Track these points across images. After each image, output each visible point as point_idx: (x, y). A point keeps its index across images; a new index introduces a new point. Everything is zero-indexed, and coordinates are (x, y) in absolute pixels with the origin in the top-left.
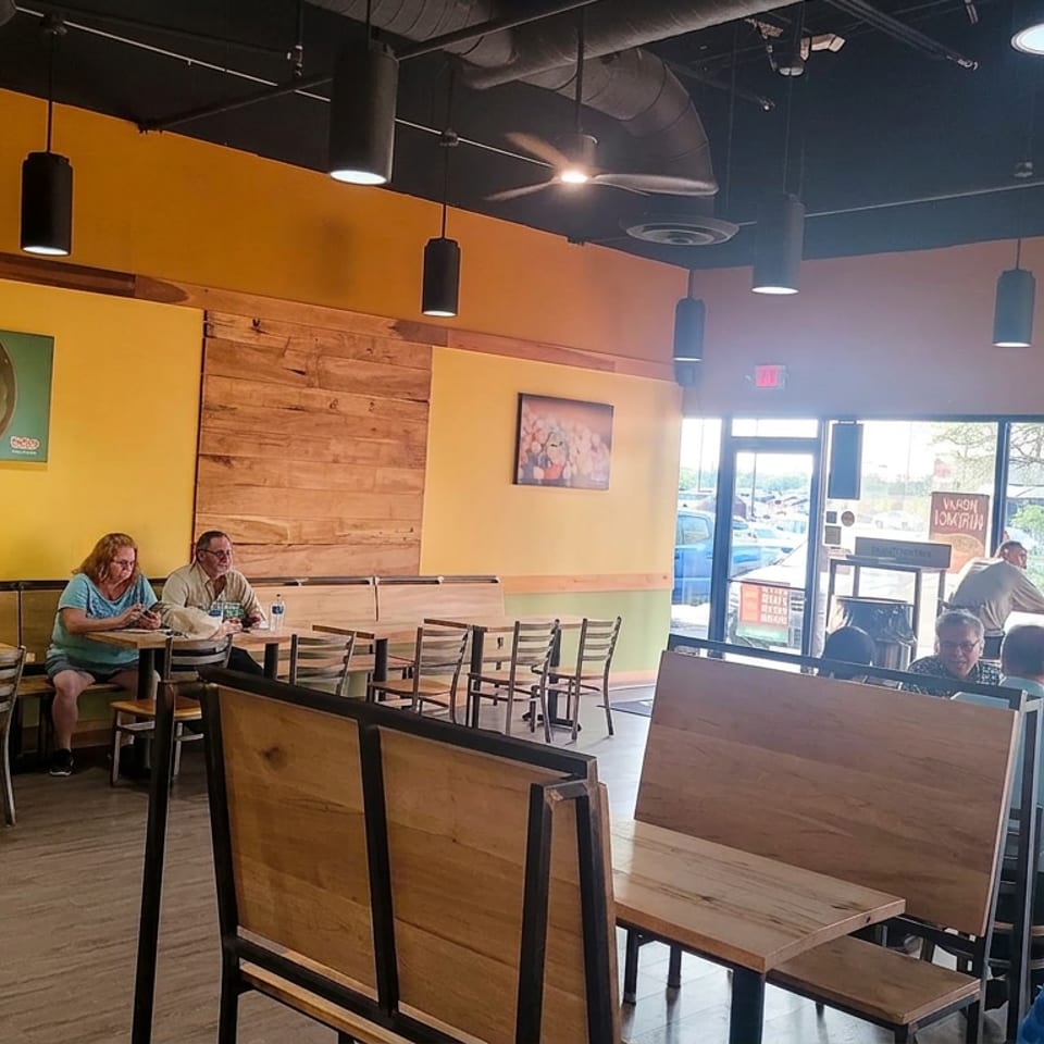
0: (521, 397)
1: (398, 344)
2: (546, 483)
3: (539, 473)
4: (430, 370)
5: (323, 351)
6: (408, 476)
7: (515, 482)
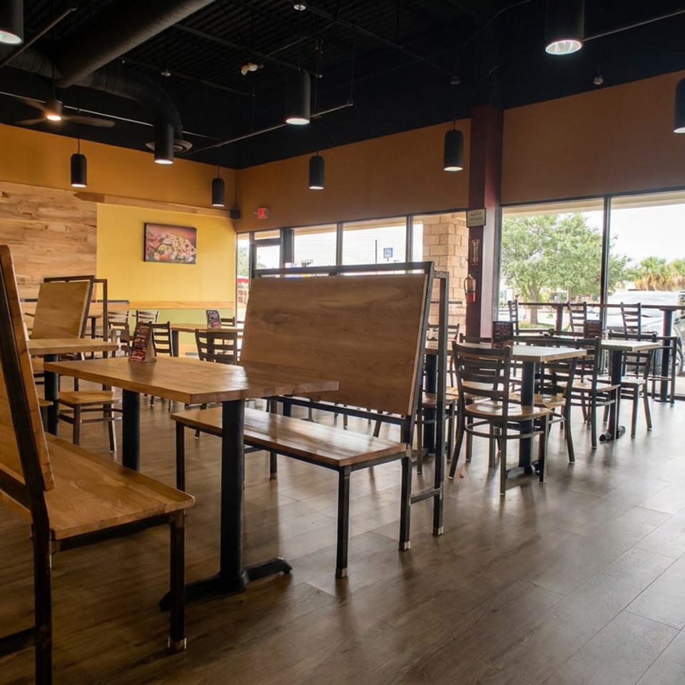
0: (145, 225)
1: (78, 201)
2: (162, 260)
3: (157, 256)
4: (96, 212)
5: (40, 205)
6: (88, 257)
7: (145, 260)
